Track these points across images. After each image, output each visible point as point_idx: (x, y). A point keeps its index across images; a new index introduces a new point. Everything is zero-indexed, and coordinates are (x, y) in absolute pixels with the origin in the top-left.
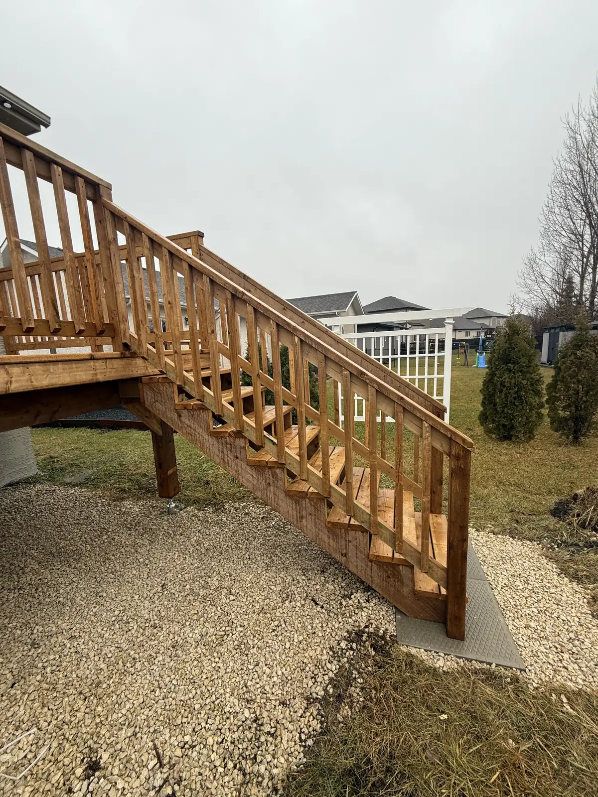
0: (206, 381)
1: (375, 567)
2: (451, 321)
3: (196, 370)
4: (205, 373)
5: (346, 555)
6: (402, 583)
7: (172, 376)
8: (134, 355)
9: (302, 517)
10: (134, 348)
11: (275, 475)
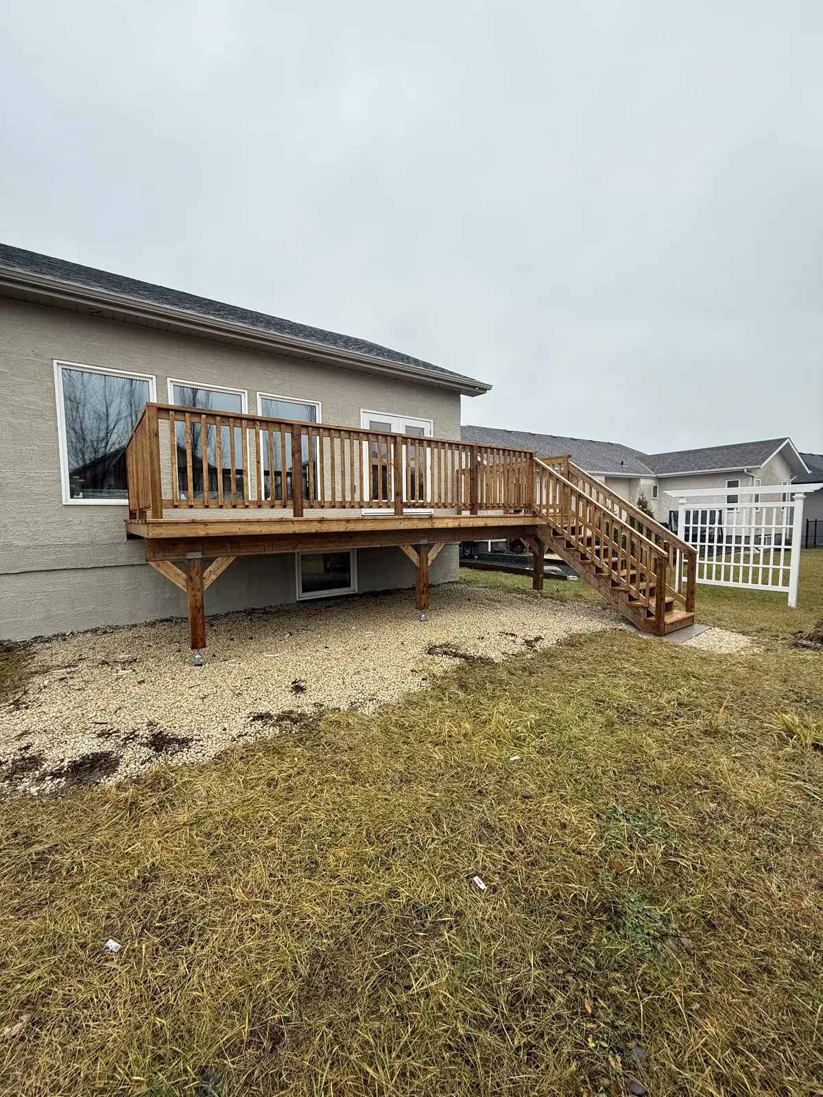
0: (565, 528)
1: (629, 609)
2: (802, 496)
3: (561, 524)
4: (565, 526)
5: (617, 603)
6: (640, 615)
7: (551, 525)
8: (537, 516)
9: (600, 586)
10: (537, 513)
11: (590, 568)
